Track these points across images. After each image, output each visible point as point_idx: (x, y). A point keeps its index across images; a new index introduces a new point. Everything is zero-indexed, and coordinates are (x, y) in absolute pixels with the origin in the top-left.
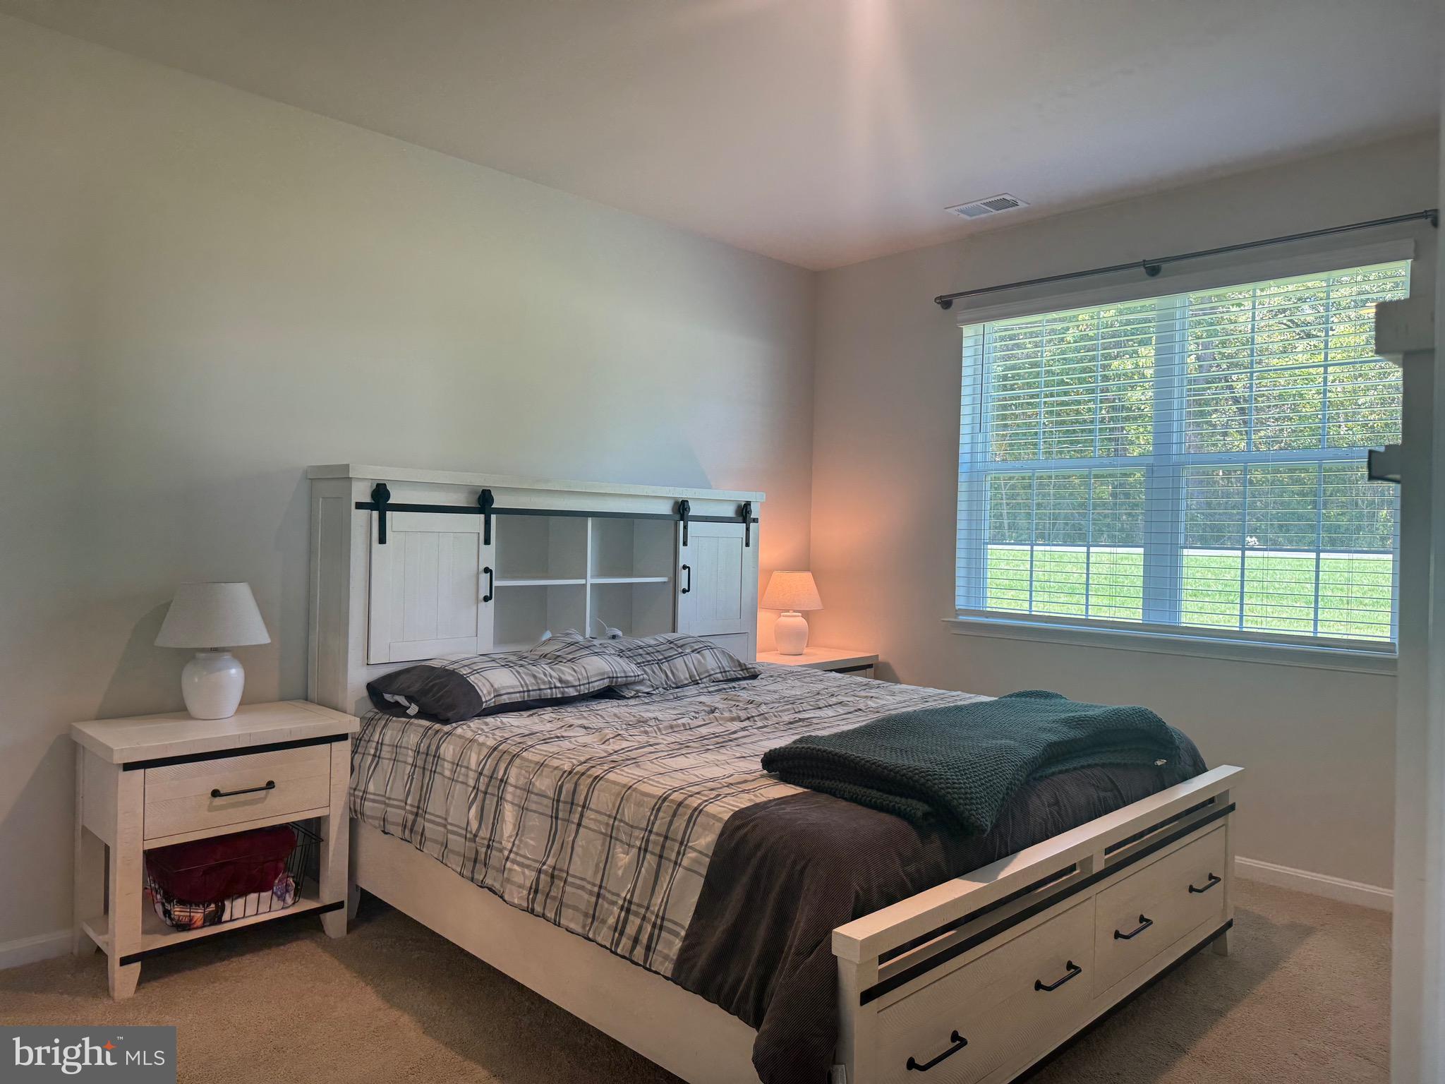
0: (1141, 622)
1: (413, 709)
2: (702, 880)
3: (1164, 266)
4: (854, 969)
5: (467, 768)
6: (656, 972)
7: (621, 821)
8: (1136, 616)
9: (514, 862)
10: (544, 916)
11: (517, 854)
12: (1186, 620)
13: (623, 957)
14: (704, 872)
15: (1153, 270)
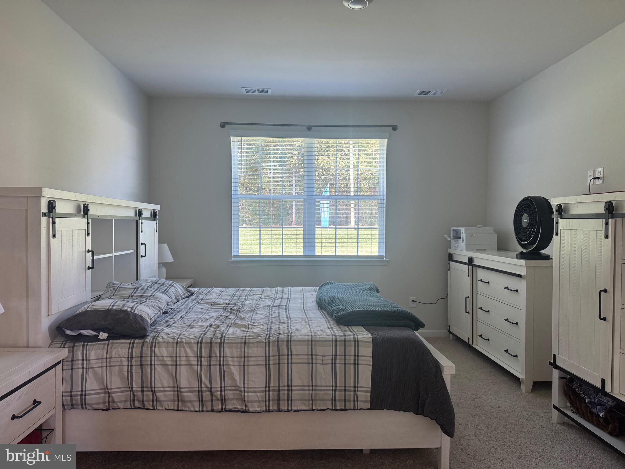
0: (303, 255)
1: (103, 335)
2: (371, 366)
3: (313, 128)
4: (449, 377)
5: (187, 356)
6: (361, 409)
7: (316, 355)
8: (301, 253)
9: (248, 392)
10: (279, 410)
11: (248, 388)
12: (317, 253)
13: (341, 410)
14: (371, 364)
15: (309, 128)
